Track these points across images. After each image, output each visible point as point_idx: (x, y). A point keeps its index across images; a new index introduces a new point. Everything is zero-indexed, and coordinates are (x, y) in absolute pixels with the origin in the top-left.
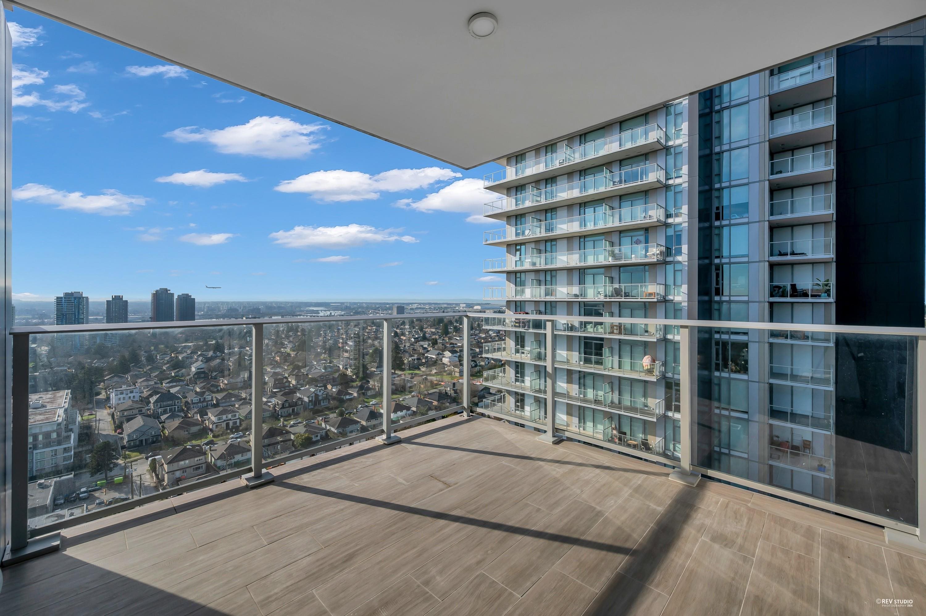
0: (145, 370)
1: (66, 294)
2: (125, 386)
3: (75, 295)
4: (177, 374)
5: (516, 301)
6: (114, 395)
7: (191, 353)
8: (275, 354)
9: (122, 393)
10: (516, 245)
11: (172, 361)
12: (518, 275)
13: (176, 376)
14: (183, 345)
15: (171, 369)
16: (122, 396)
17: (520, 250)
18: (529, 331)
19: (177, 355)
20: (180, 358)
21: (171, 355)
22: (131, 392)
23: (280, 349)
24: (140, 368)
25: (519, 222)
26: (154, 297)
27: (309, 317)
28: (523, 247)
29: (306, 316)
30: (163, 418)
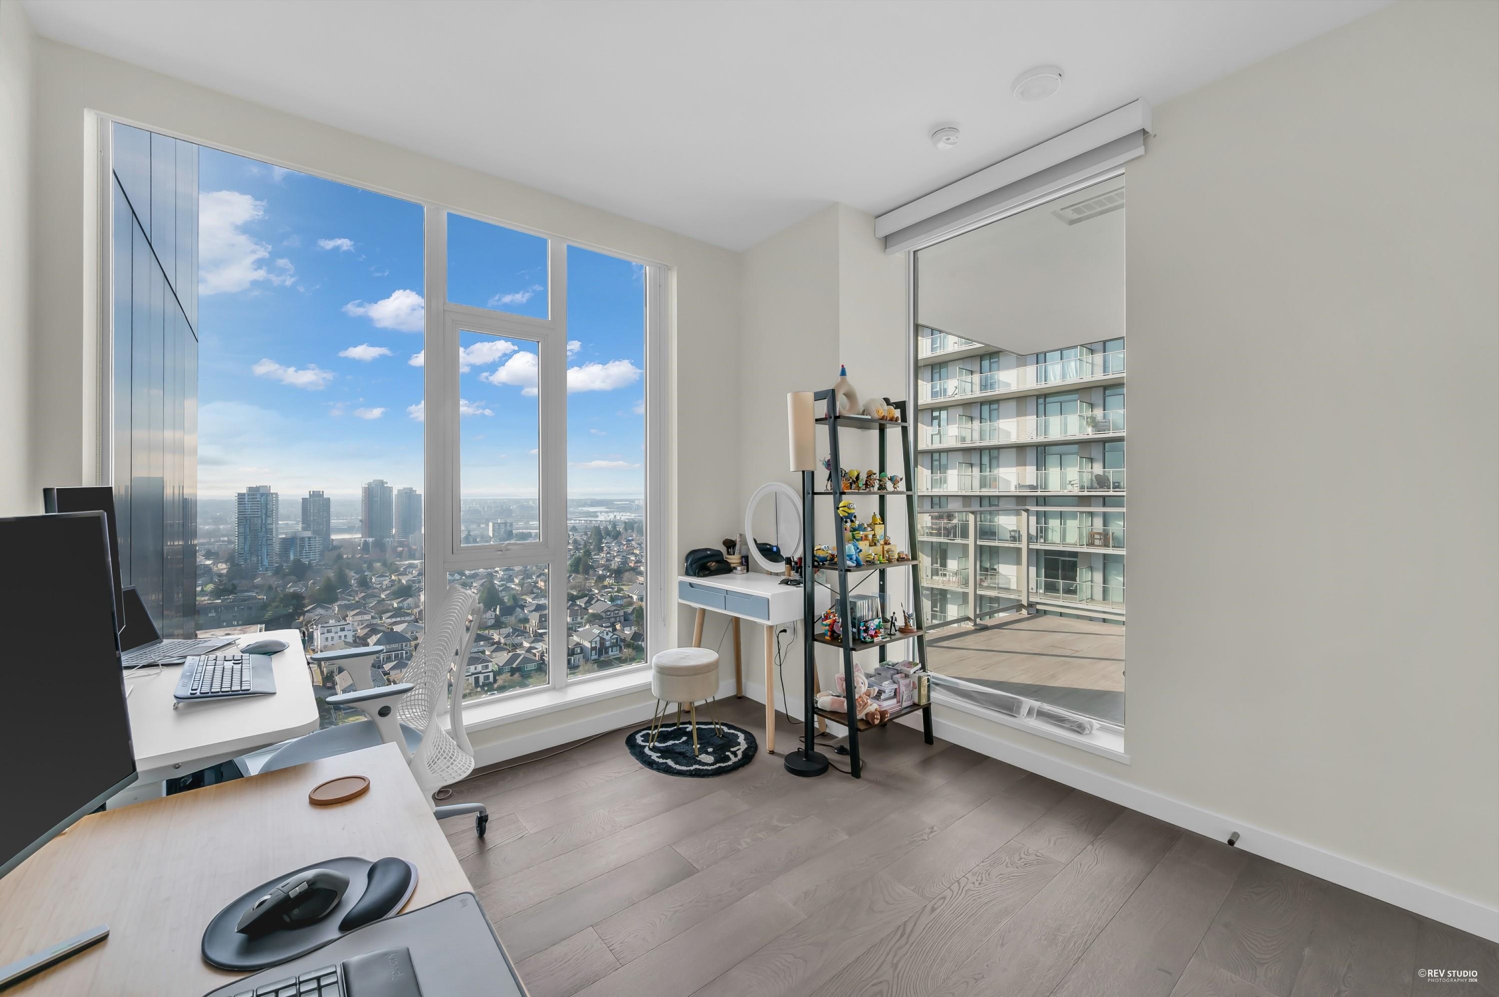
0: (357, 599)
1: (250, 489)
2: (334, 621)
3: (261, 491)
4: (401, 605)
5: (932, 497)
6: (319, 634)
7: (419, 574)
8: (538, 576)
9: (329, 631)
10: (933, 410)
11: (392, 586)
12: (936, 456)
13: (400, 608)
14: (407, 562)
15: (392, 597)
16: (329, 635)
17: (938, 418)
18: (955, 541)
19: (400, 577)
20: (404, 582)
21: (391, 577)
22: (343, 630)
23: (544, 570)
24: (350, 596)
25: (936, 376)
26: (365, 492)
27: (583, 522)
28: (944, 414)
29: (579, 520)
30: (387, 667)
